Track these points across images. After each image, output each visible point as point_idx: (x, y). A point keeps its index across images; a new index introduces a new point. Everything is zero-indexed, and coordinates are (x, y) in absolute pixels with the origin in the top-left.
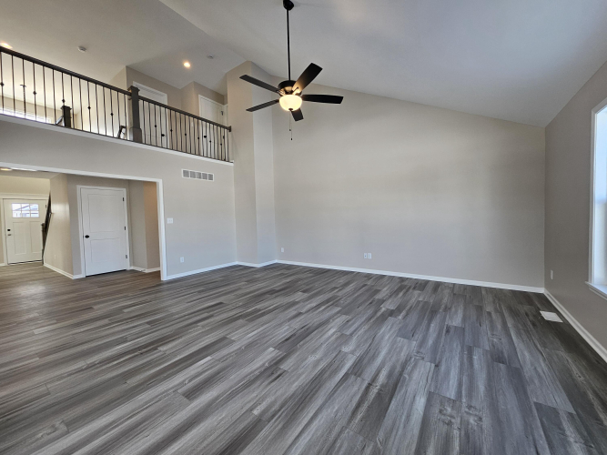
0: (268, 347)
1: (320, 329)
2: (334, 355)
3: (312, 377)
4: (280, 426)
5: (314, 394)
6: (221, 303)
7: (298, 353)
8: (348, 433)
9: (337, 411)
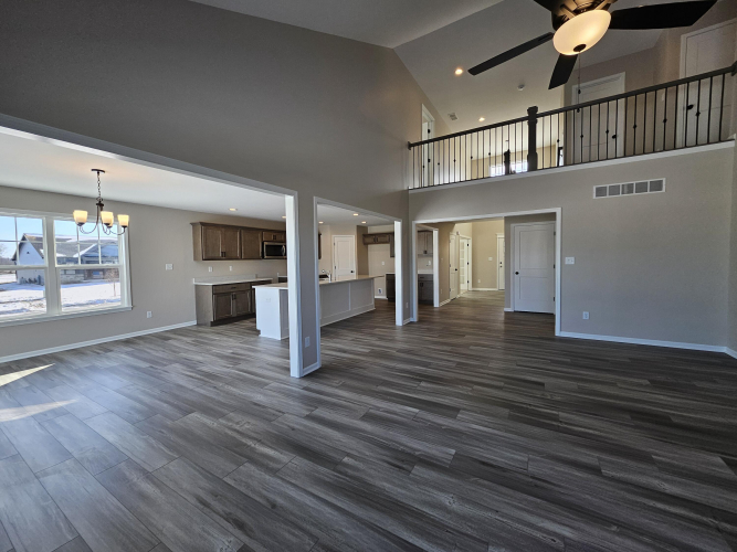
0: (453, 447)
1: (553, 507)
2: (470, 532)
3: (404, 501)
4: (328, 480)
5: (370, 506)
6: (542, 384)
7: (453, 480)
8: (309, 544)
9: (342, 533)
